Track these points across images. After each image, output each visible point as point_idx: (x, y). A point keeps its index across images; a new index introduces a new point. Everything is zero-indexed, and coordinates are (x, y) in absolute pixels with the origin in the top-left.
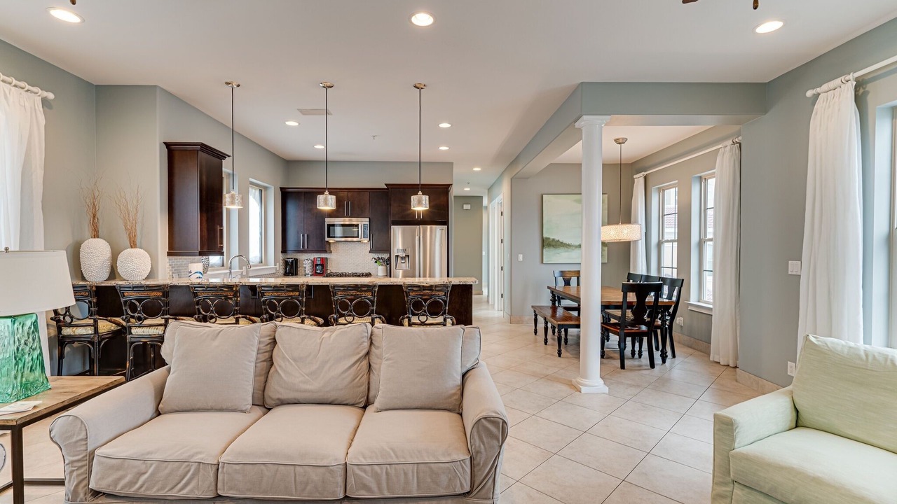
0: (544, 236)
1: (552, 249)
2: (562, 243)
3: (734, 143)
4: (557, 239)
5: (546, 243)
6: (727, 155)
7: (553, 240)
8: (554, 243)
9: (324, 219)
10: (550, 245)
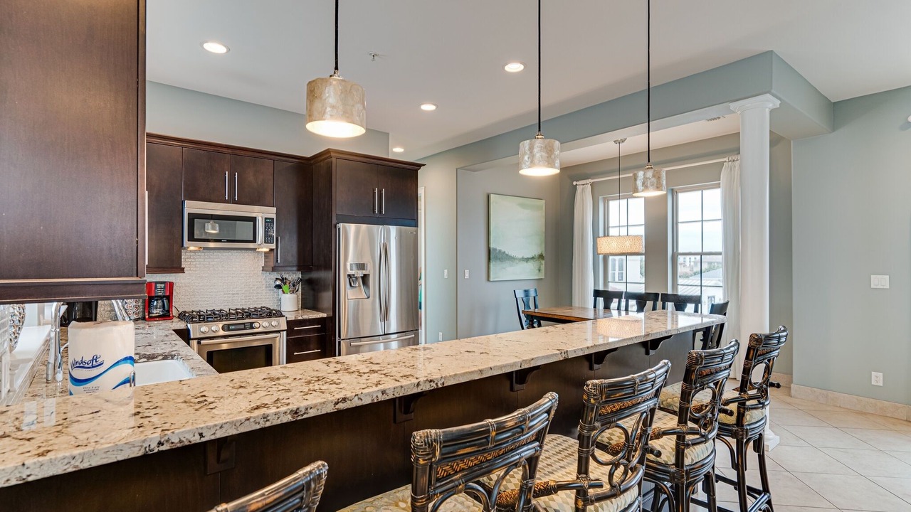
0: (492, 246)
1: (498, 262)
2: (507, 255)
4: (503, 250)
5: (491, 255)
7: (500, 251)
8: (500, 256)
9: (183, 203)
10: (497, 258)
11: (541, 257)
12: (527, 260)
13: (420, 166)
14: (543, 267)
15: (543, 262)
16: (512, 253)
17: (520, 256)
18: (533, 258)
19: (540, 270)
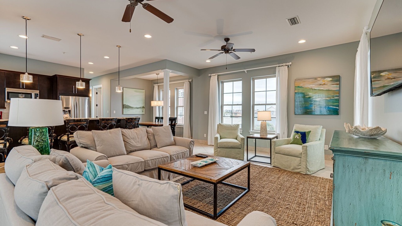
0: (124, 104)
1: (127, 109)
3: (188, 81)
4: (128, 105)
5: (124, 106)
6: (187, 84)
7: (127, 105)
8: (127, 107)
9: (5, 88)
10: (126, 107)
11: (143, 107)
12: (138, 108)
13: (90, 80)
14: (144, 111)
15: (144, 109)
16: (131, 106)
17: (135, 107)
18: (140, 108)
19: (143, 112)
